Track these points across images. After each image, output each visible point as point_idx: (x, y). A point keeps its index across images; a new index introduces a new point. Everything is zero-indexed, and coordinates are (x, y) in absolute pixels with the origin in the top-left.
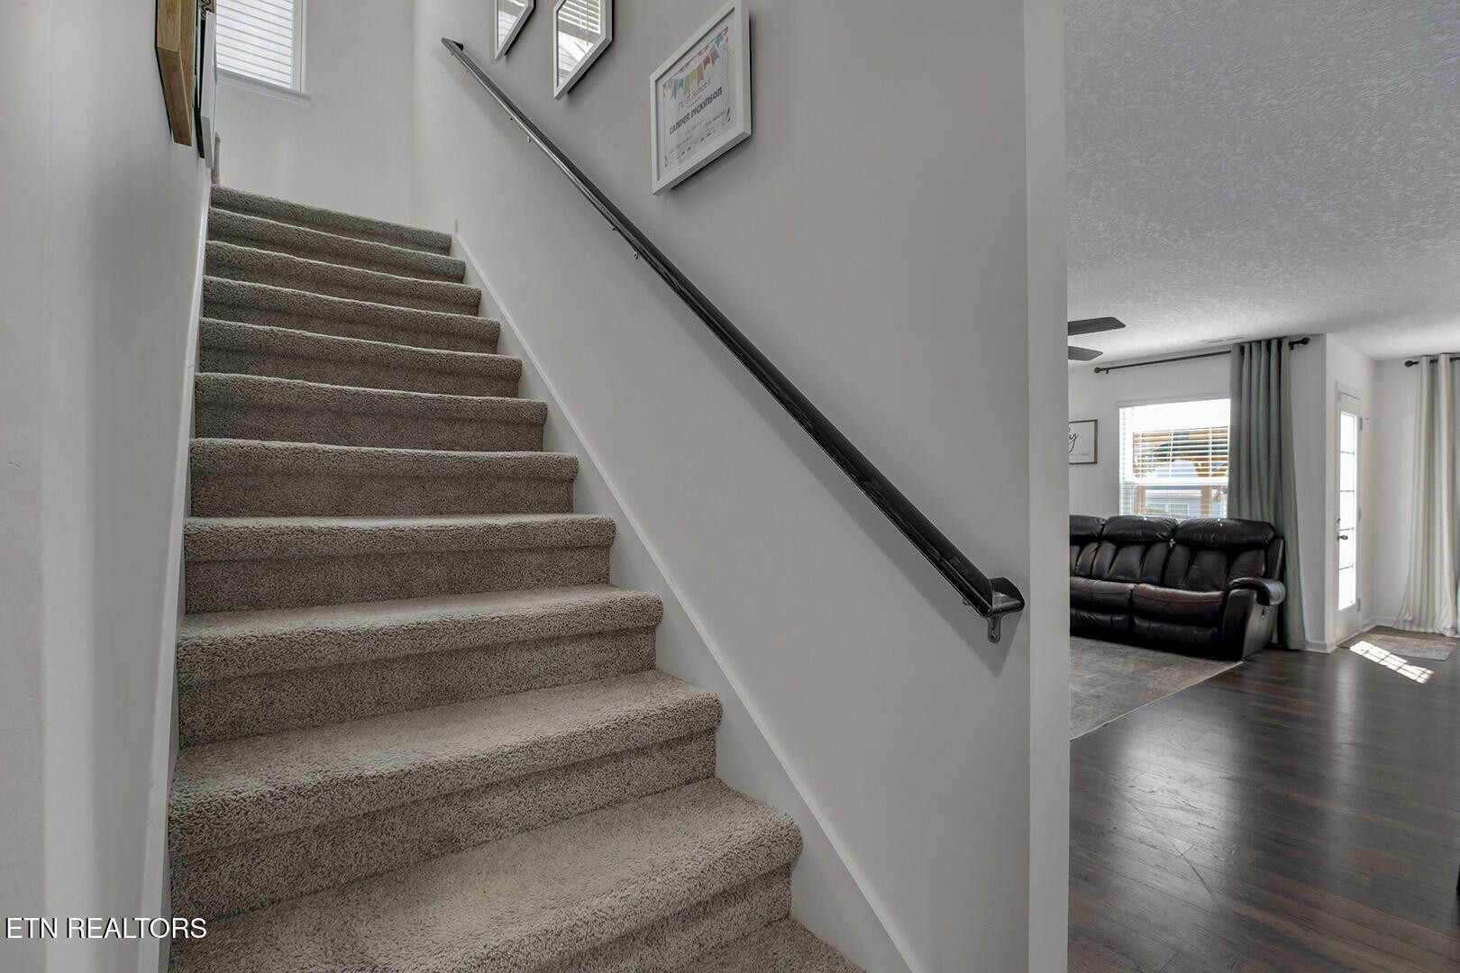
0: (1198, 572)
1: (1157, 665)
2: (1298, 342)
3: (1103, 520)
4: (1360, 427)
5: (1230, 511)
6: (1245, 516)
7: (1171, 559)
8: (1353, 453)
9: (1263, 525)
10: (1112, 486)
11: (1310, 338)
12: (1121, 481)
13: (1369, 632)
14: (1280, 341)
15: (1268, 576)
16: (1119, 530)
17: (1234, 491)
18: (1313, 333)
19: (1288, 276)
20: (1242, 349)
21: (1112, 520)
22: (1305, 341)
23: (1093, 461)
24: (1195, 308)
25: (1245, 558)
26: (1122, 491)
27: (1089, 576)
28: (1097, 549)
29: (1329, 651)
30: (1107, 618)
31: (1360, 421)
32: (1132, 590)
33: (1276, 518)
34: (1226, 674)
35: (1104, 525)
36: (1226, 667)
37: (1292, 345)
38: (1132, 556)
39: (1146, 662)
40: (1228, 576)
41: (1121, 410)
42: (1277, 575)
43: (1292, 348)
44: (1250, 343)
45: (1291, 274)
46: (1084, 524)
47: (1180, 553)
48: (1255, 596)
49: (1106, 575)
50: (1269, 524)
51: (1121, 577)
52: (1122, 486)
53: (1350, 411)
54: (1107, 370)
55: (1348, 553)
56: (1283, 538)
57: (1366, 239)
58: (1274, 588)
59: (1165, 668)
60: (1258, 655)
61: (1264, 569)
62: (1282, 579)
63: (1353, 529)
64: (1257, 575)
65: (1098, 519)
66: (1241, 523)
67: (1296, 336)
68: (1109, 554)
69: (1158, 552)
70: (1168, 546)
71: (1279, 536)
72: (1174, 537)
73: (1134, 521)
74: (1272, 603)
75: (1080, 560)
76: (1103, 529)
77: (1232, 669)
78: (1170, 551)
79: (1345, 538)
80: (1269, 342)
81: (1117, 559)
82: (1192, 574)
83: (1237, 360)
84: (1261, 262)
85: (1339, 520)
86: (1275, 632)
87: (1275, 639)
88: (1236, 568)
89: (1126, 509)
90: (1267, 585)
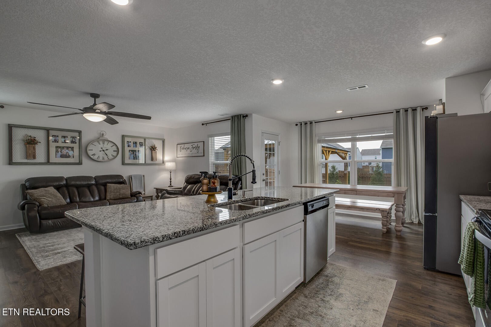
4: (279, 145)
10: (208, 164)
11: (248, 115)
12: (210, 162)
18: (249, 113)
20: (232, 118)
22: (246, 116)
23: (203, 155)
26: (210, 166)
31: (279, 142)
37: (244, 117)
41: (209, 138)
44: (234, 116)
52: (210, 164)
54: (206, 124)
63: (276, 177)
67: (244, 114)
83: (231, 122)
85: (263, 174)
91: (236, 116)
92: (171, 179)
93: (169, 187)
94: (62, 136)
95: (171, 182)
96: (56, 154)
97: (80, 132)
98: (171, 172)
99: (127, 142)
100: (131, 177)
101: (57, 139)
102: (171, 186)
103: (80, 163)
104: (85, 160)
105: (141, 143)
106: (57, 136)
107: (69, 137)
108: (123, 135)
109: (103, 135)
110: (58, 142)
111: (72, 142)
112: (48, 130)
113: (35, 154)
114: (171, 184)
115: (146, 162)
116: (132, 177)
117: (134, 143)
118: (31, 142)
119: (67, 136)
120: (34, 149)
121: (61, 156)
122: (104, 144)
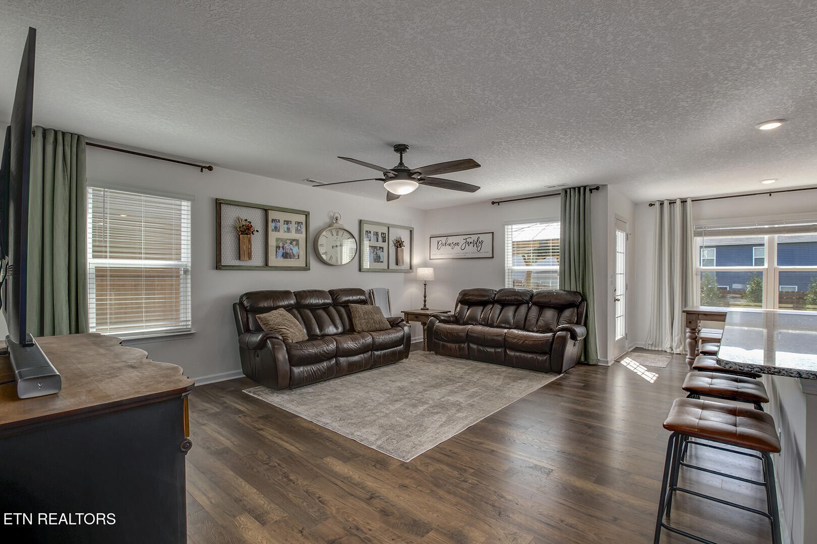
0: (542, 322)
1: (516, 379)
2: (594, 189)
3: (496, 291)
4: (627, 239)
5: (560, 285)
6: (567, 288)
7: (529, 314)
8: (623, 253)
9: (576, 293)
10: (501, 271)
11: (600, 187)
12: (506, 268)
13: (631, 351)
14: (585, 187)
15: (578, 323)
16: (503, 297)
17: (562, 273)
18: (602, 184)
19: (580, 143)
20: (566, 192)
21: (500, 291)
22: (597, 188)
23: (491, 256)
24: (534, 163)
25: (567, 313)
26: (506, 274)
27: (487, 325)
28: (492, 308)
29: (610, 364)
30: (492, 350)
31: (627, 235)
32: (506, 334)
33: (583, 290)
34: (553, 383)
35: (495, 294)
36: (553, 378)
37: (591, 190)
38: (509, 312)
39: (510, 377)
40: (558, 324)
41: (506, 227)
42: (583, 323)
43: (591, 193)
44: (570, 189)
45: (581, 141)
46: (485, 293)
47: (534, 310)
48: (569, 335)
49: (495, 324)
50: (580, 293)
51: (503, 325)
52: (506, 271)
53: (622, 230)
54: (499, 203)
55: (620, 308)
56: (586, 301)
57: (617, 117)
58: (580, 330)
59: (519, 381)
60: (573, 369)
61: (576, 319)
62: (586, 325)
63: (623, 295)
64: (573, 323)
65: (493, 290)
66: (565, 292)
67: (592, 185)
68: (498, 312)
69: (523, 309)
70: (528, 306)
71: (584, 299)
72: (531, 301)
73: (511, 292)
74: (579, 339)
75: (482, 315)
76: (495, 296)
77: (556, 380)
78: (529, 309)
79: (618, 300)
80: (579, 188)
81: (501, 315)
82: (539, 323)
83: (564, 199)
84: (562, 130)
85: (615, 290)
86: (583, 355)
87: (583, 359)
88: (561, 319)
89: (508, 285)
90: (576, 329)
91: (574, 188)
92: (425, 297)
93: (422, 309)
94: (285, 221)
95: (425, 301)
96: (276, 252)
97: (307, 215)
98: (425, 285)
99: (367, 231)
100: (373, 293)
101: (278, 226)
102: (425, 308)
103: (307, 268)
104: (313, 263)
105: (384, 234)
106: (278, 221)
107: (293, 223)
108: (361, 220)
109: (337, 220)
110: (279, 231)
111: (298, 231)
112: (266, 210)
113: (251, 251)
114: (425, 305)
115: (390, 268)
116: (375, 293)
117: (375, 233)
118: (245, 230)
119: (291, 222)
120: (250, 241)
121: (283, 256)
122: (337, 235)
